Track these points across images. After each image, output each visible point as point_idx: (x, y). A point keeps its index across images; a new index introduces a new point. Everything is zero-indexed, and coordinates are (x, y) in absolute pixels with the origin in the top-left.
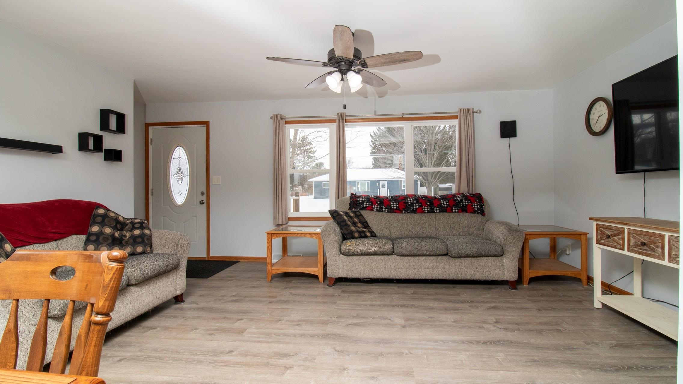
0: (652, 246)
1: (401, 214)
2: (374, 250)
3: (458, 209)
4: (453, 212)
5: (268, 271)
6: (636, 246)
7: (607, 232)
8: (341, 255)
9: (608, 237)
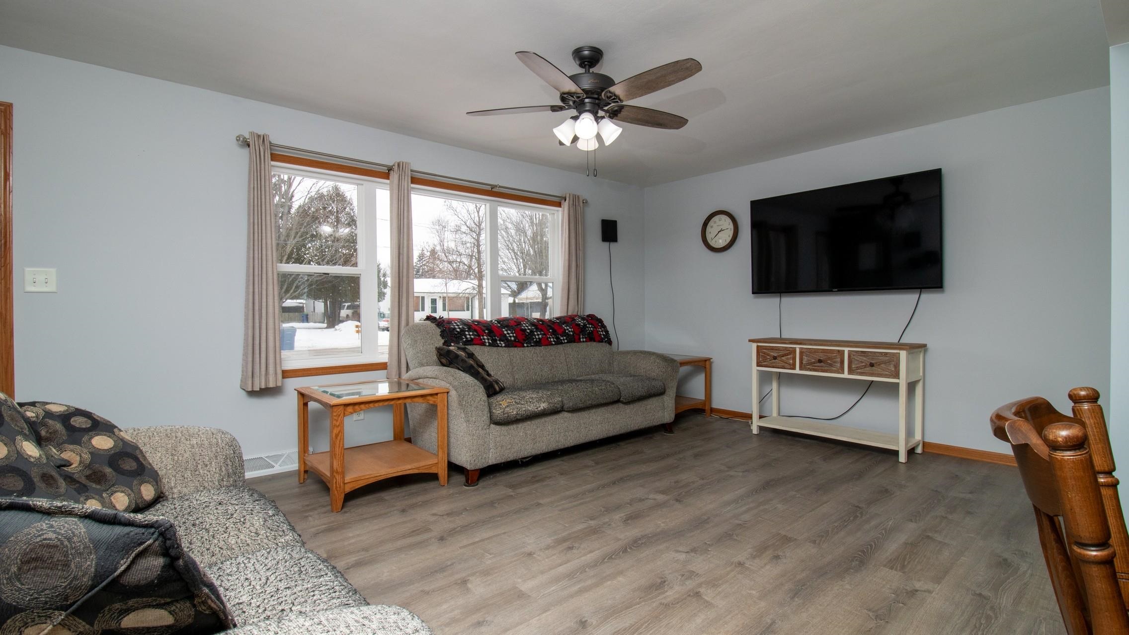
0: (829, 362)
1: (522, 348)
2: (542, 408)
3: (585, 338)
4: (581, 342)
5: (336, 487)
6: (811, 364)
7: (772, 353)
8: (492, 426)
9: (775, 358)
